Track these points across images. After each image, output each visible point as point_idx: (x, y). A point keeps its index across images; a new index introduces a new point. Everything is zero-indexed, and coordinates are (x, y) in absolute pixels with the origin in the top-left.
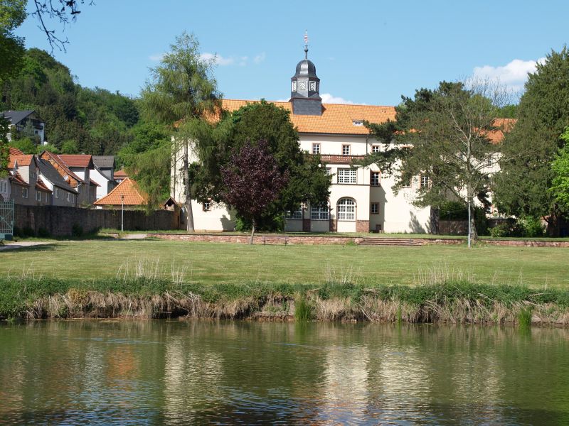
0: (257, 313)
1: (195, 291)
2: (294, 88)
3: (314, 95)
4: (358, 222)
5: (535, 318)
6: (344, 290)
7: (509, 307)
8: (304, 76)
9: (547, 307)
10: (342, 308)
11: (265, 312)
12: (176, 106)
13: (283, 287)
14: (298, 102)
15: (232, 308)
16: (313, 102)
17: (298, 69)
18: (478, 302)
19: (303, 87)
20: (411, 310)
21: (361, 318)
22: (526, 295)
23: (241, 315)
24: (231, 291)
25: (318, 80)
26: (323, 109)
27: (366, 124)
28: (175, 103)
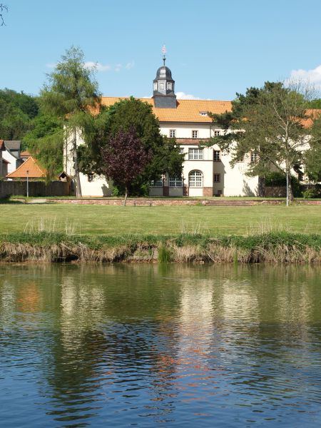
0: (130, 258)
1: (83, 242)
2: (155, 88)
3: (170, 94)
4: (205, 188)
6: (194, 239)
7: (317, 250)
8: (162, 79)
10: (193, 253)
12: (67, 102)
13: (149, 238)
14: (158, 99)
15: (111, 254)
16: (170, 98)
17: (158, 74)
18: (294, 247)
19: (162, 87)
20: (244, 254)
21: (207, 260)
23: (118, 259)
24: (110, 241)
25: (173, 82)
26: (177, 104)
27: (210, 114)
28: (66, 100)
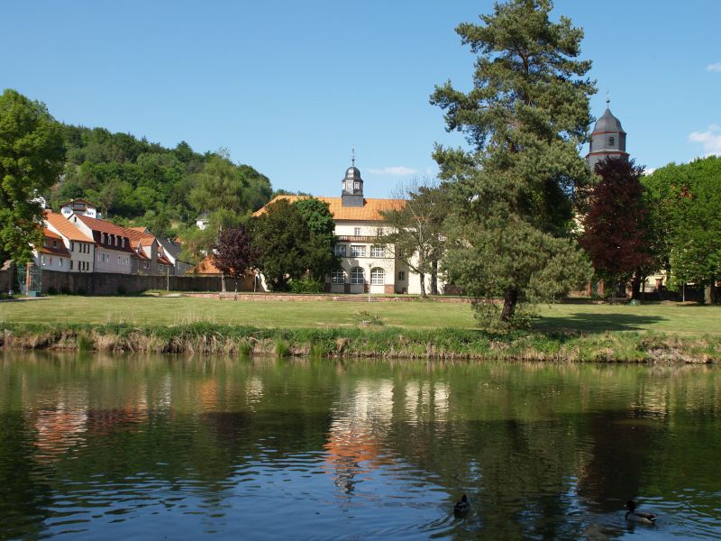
0: (54, 346)
1: (9, 329)
2: (344, 188)
3: (358, 192)
4: (386, 286)
5: (257, 350)
6: (116, 329)
7: (236, 341)
8: (350, 179)
9: (266, 341)
11: (61, 344)
14: (346, 198)
15: (33, 342)
16: (357, 197)
17: (347, 174)
18: (214, 338)
19: (350, 186)
20: (161, 343)
21: (126, 348)
22: (251, 332)
23: (41, 347)
25: (362, 182)
26: (365, 202)
